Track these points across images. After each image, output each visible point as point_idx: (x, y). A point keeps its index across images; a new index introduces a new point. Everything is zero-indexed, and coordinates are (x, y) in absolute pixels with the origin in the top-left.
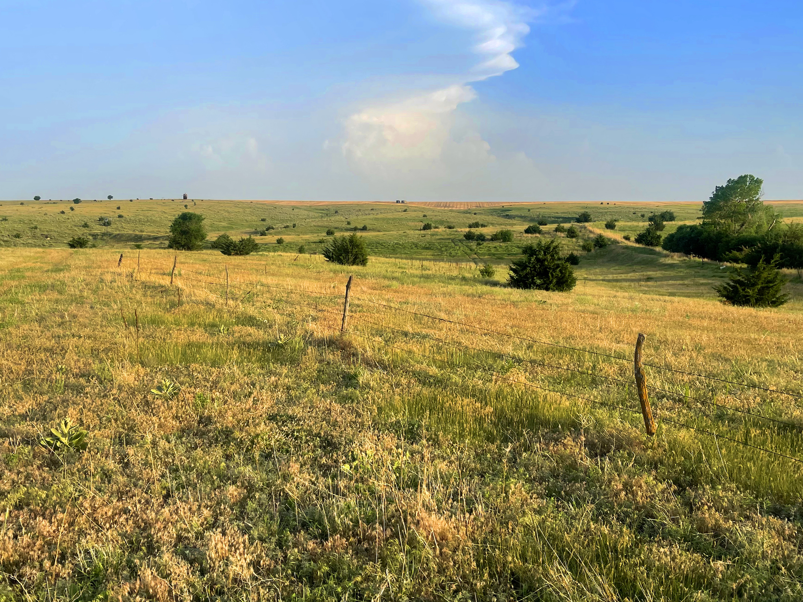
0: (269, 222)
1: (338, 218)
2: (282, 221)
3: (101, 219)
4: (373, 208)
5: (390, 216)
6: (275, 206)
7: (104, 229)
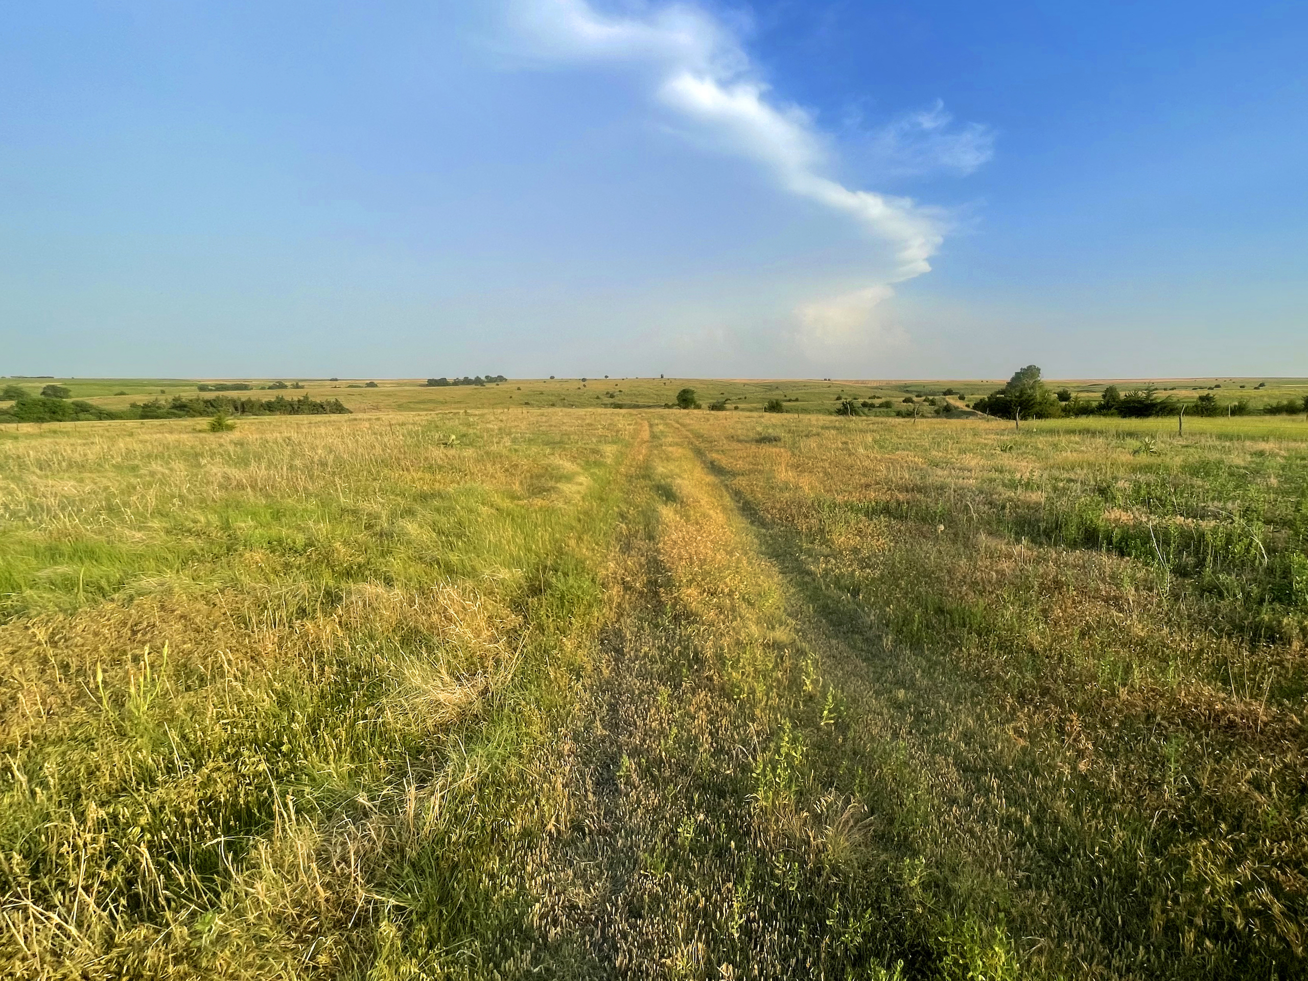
0: (726, 396)
1: (777, 392)
2: (736, 394)
3: (607, 393)
4: (805, 385)
5: (817, 391)
6: (731, 384)
7: (611, 400)
